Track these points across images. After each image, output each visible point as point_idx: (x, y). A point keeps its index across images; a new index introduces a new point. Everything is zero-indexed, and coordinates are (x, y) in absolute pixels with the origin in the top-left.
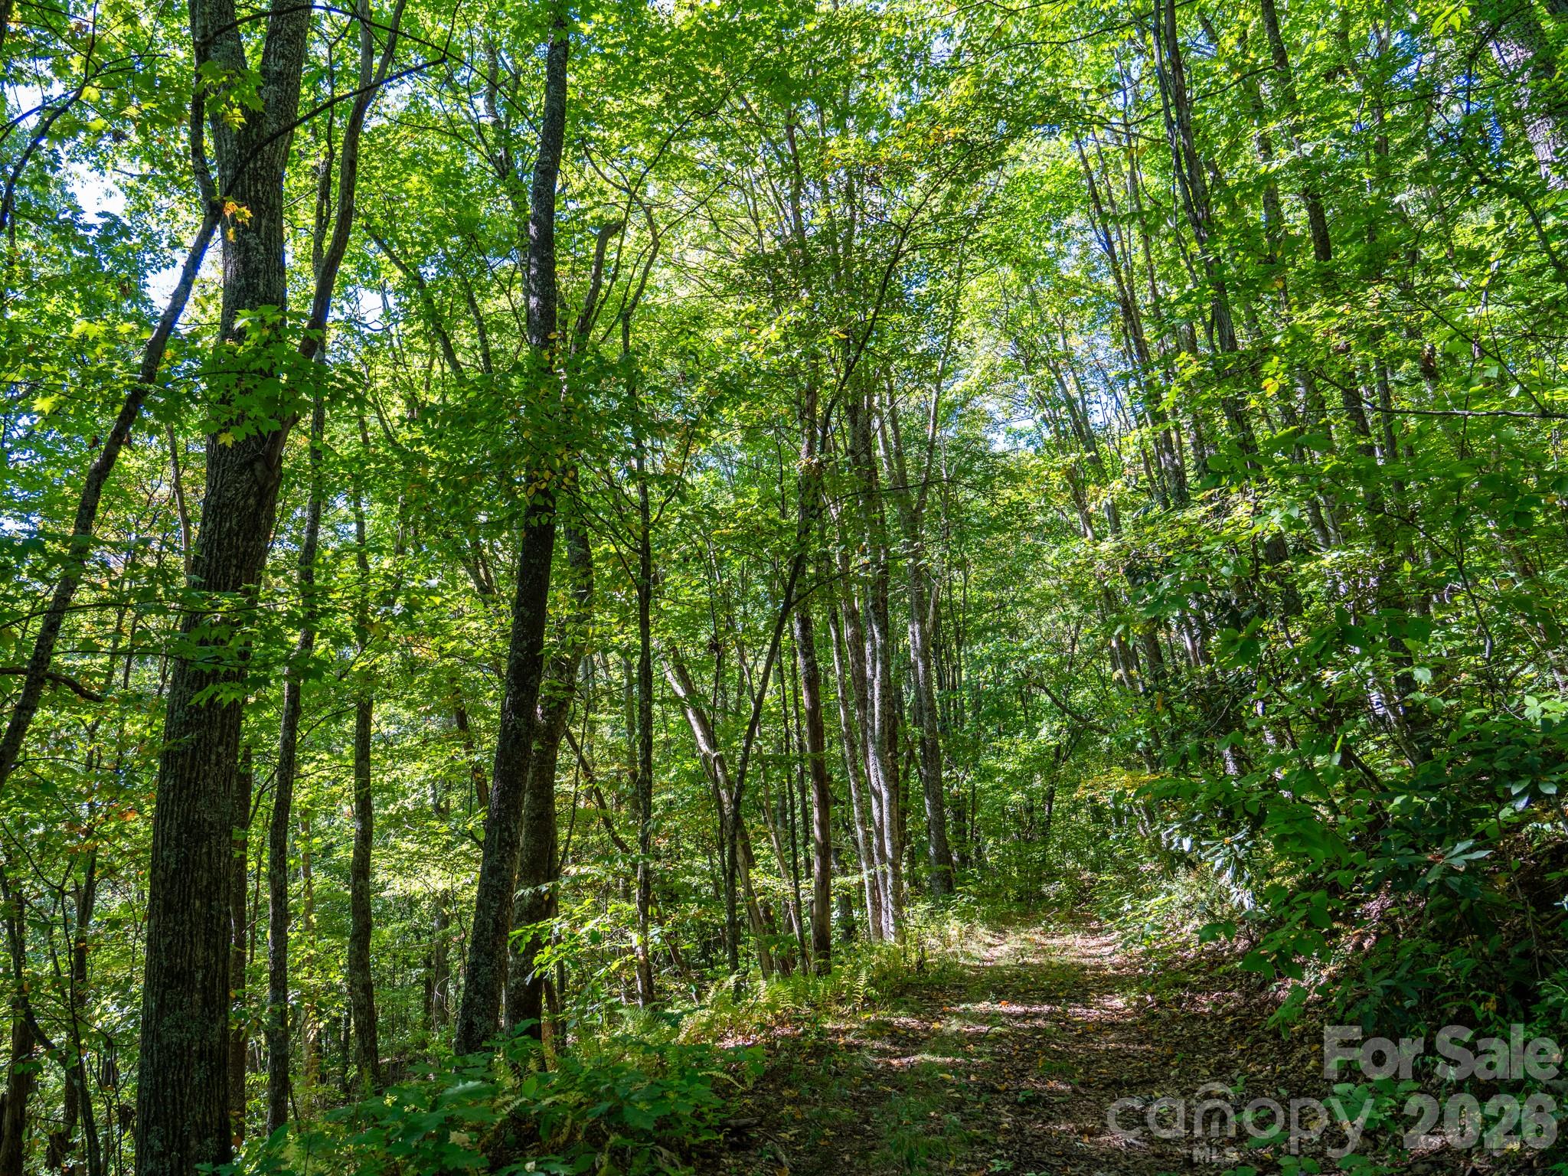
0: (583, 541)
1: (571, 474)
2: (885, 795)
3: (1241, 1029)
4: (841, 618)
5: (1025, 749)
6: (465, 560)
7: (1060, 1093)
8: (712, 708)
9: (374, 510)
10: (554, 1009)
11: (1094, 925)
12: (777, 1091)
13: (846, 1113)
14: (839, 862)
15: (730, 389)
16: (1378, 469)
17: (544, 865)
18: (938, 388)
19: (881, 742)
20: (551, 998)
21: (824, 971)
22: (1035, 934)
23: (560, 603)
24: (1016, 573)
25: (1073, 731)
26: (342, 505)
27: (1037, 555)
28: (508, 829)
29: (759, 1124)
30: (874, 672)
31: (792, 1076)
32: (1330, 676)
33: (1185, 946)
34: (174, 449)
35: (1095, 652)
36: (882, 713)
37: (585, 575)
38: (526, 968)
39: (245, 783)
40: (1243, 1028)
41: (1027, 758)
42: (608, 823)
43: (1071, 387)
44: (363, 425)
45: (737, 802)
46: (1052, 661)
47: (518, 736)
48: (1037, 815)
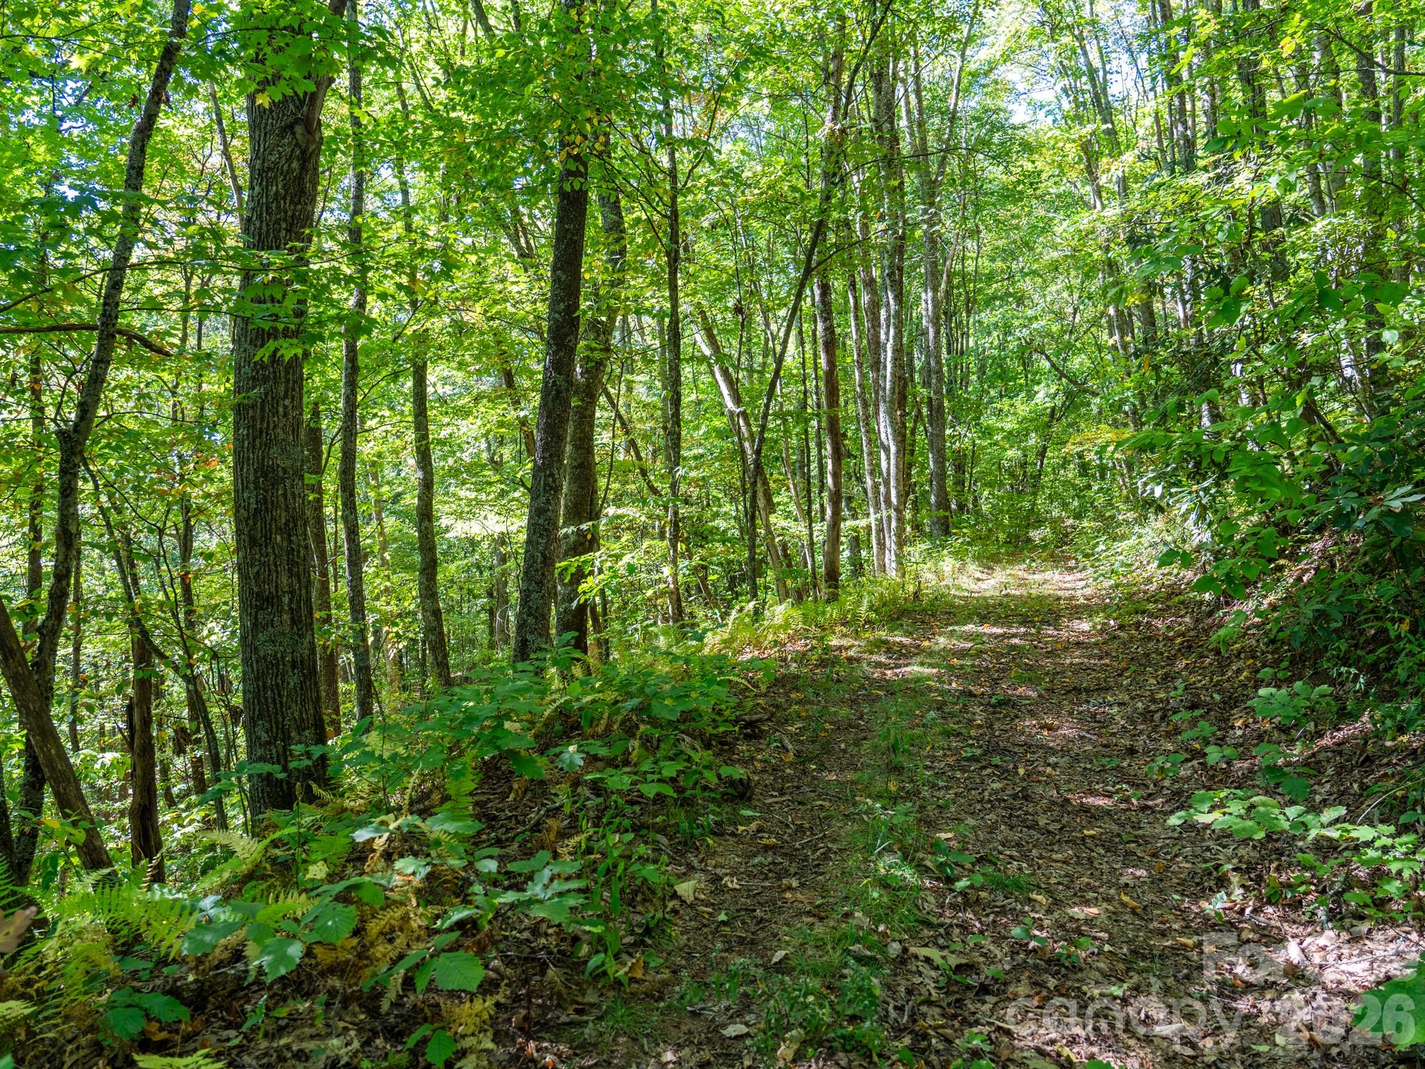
0: (616, 207)
1: (602, 139)
2: (893, 449)
3: (1188, 648)
4: (859, 285)
5: (1023, 409)
6: (505, 227)
7: (1028, 698)
8: (737, 368)
9: (416, 179)
10: (598, 628)
11: (1072, 563)
12: (787, 694)
13: (844, 712)
14: (850, 509)
15: (756, 52)
16: (1378, 135)
17: (586, 506)
18: (963, 55)
19: (891, 402)
20: (595, 620)
21: (833, 598)
22: (1019, 570)
23: (594, 266)
24: (1026, 244)
25: (1069, 395)
26: (386, 175)
27: (1047, 228)
28: (552, 475)
29: (769, 719)
30: (887, 337)
31: (800, 683)
32: (1306, 338)
33: (1149, 581)
34: (219, 114)
35: (1095, 322)
36: (893, 374)
37: (617, 241)
38: (573, 595)
39: (315, 436)
40: (1190, 647)
41: (1025, 418)
42: (644, 473)
43: (1094, 56)
44: (401, 92)
45: (758, 452)
46: (1054, 329)
47: (558, 392)
48: (1029, 469)
